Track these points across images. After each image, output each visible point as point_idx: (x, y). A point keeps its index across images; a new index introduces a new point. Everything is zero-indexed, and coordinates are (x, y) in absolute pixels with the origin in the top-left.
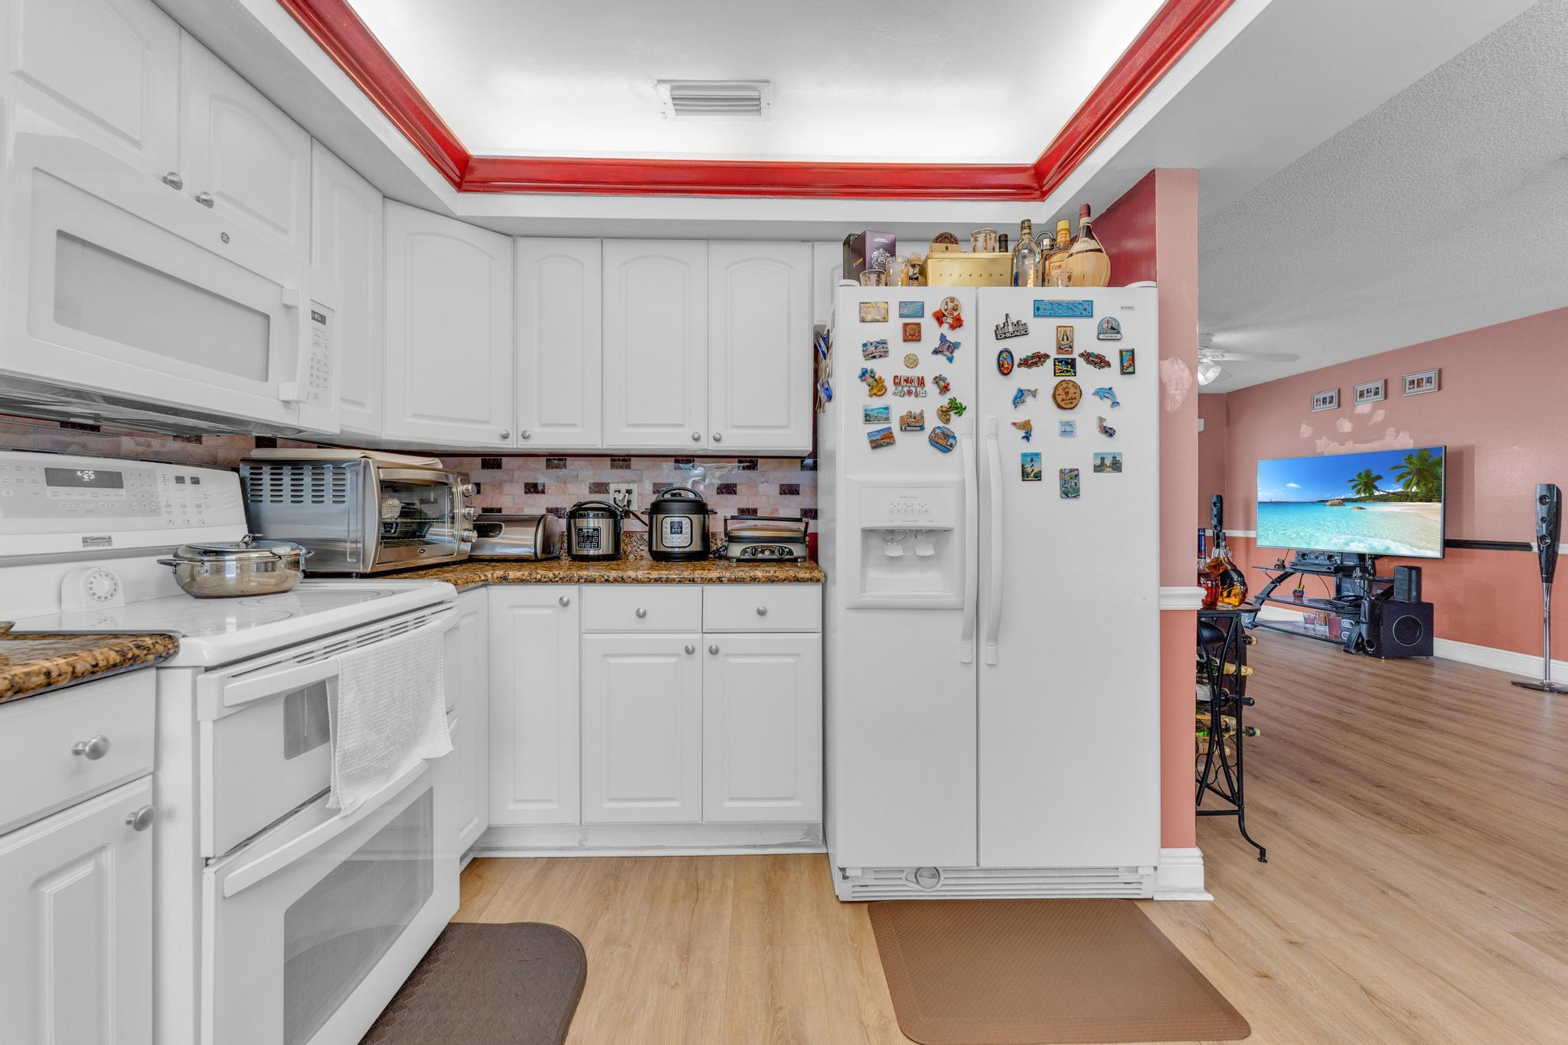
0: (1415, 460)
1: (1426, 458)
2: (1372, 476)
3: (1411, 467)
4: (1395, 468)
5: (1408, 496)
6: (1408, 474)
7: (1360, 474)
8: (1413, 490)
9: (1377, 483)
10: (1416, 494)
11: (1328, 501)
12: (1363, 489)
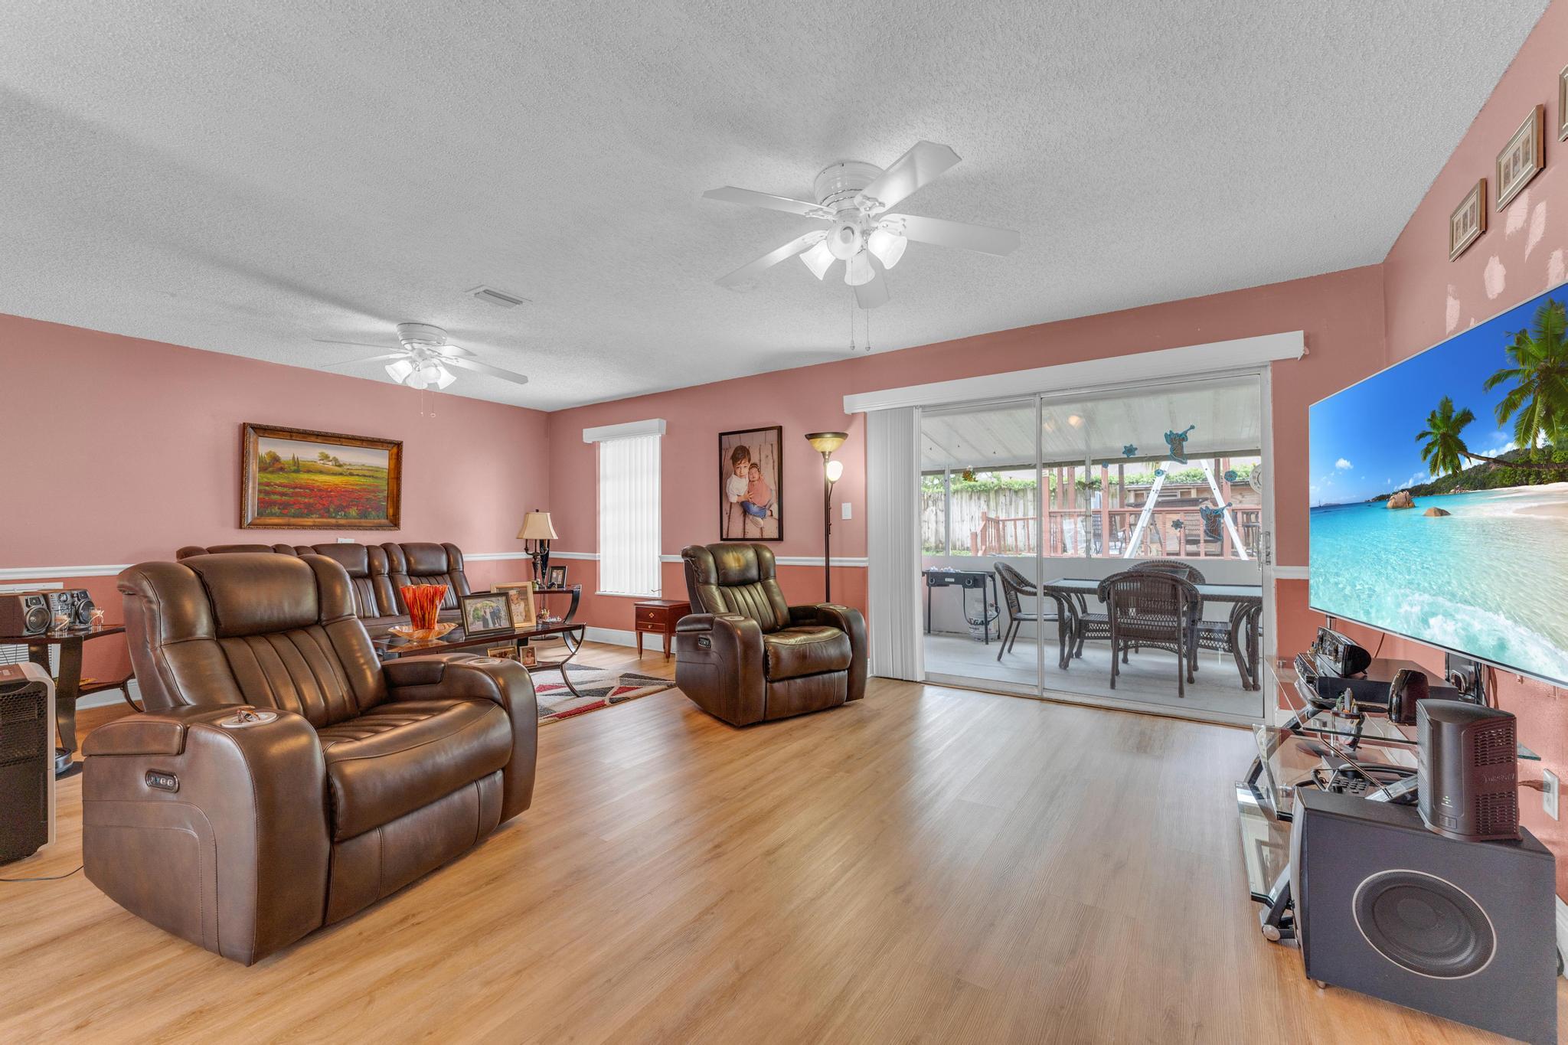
0: (1532, 348)
1: (1558, 331)
2: (1454, 415)
3: (1528, 367)
4: (1496, 379)
5: (1528, 463)
6: (1523, 391)
7: (1433, 415)
8: (1540, 444)
9: (1465, 435)
10: (1547, 452)
11: (1388, 497)
12: (1441, 456)
